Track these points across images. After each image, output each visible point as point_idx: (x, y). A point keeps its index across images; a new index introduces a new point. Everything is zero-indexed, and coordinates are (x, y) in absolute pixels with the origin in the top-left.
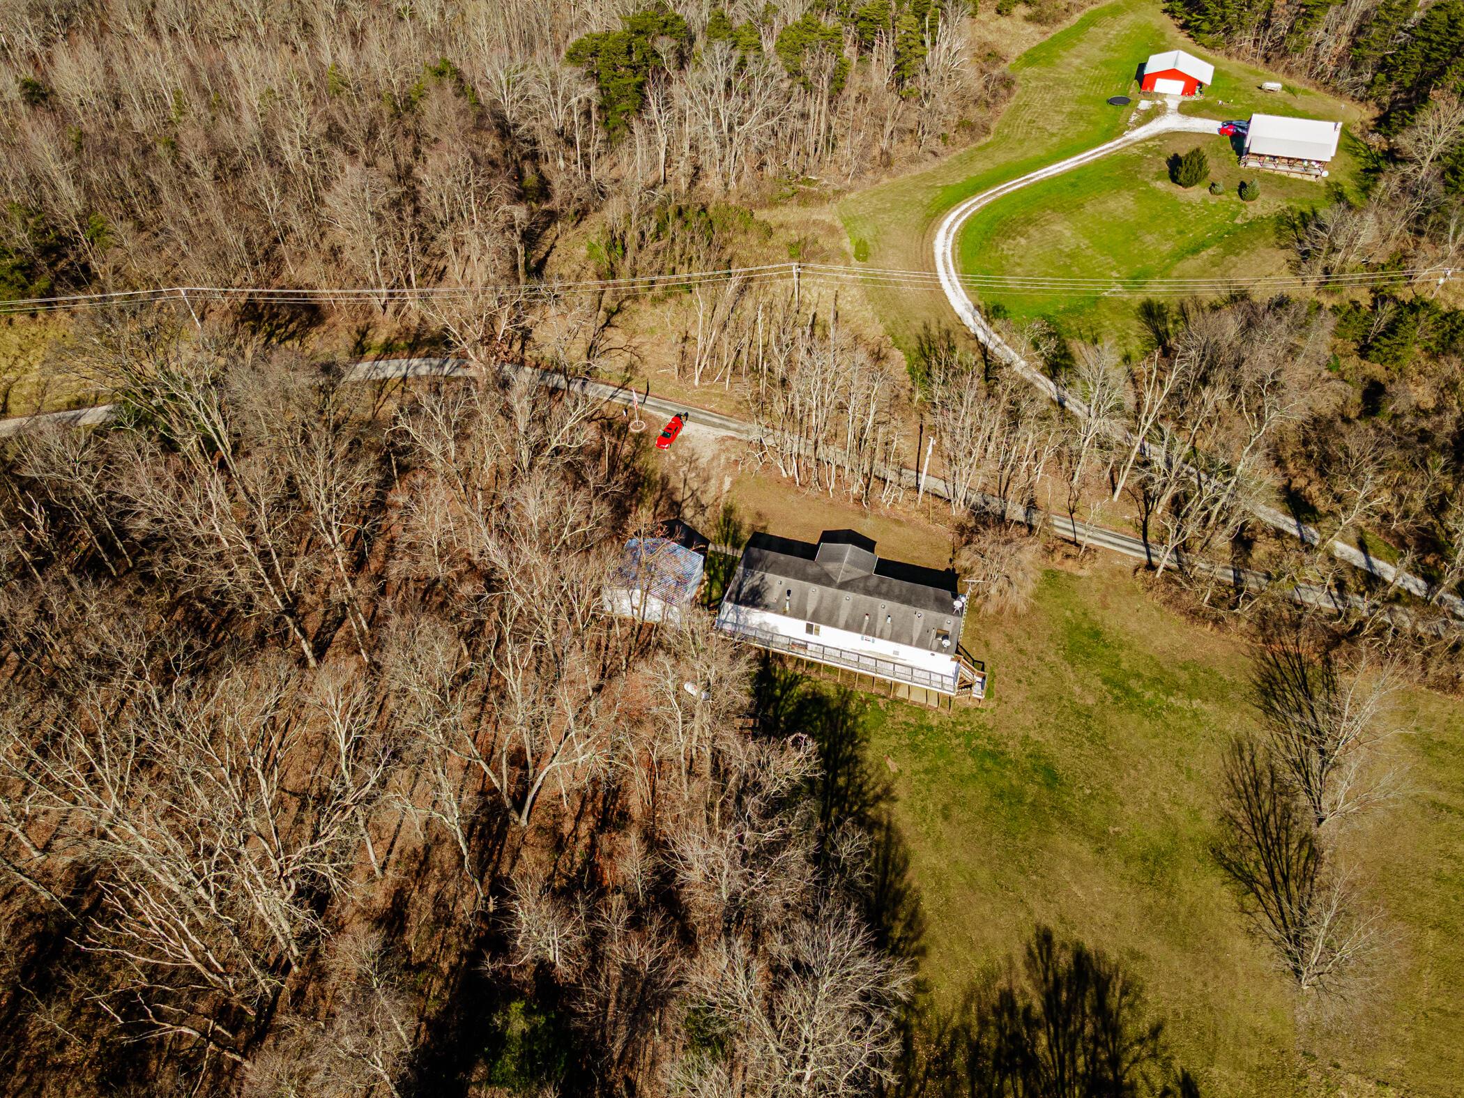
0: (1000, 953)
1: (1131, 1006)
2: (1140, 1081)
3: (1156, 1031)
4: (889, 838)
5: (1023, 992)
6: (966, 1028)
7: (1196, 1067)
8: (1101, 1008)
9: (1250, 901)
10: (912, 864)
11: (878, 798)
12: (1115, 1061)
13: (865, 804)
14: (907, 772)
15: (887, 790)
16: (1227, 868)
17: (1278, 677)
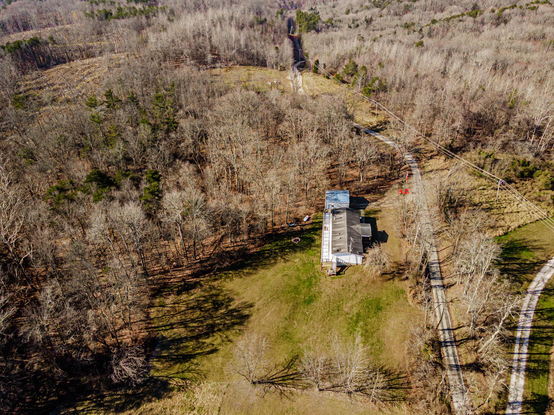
0: (244, 295)
1: (236, 333)
2: (215, 338)
3: (230, 341)
4: (273, 264)
5: (234, 303)
6: (222, 291)
7: (221, 353)
8: (234, 324)
9: (281, 368)
10: (266, 271)
11: (285, 259)
12: (219, 330)
13: (281, 257)
14: (296, 264)
15: (288, 261)
16: (292, 360)
17: (391, 377)
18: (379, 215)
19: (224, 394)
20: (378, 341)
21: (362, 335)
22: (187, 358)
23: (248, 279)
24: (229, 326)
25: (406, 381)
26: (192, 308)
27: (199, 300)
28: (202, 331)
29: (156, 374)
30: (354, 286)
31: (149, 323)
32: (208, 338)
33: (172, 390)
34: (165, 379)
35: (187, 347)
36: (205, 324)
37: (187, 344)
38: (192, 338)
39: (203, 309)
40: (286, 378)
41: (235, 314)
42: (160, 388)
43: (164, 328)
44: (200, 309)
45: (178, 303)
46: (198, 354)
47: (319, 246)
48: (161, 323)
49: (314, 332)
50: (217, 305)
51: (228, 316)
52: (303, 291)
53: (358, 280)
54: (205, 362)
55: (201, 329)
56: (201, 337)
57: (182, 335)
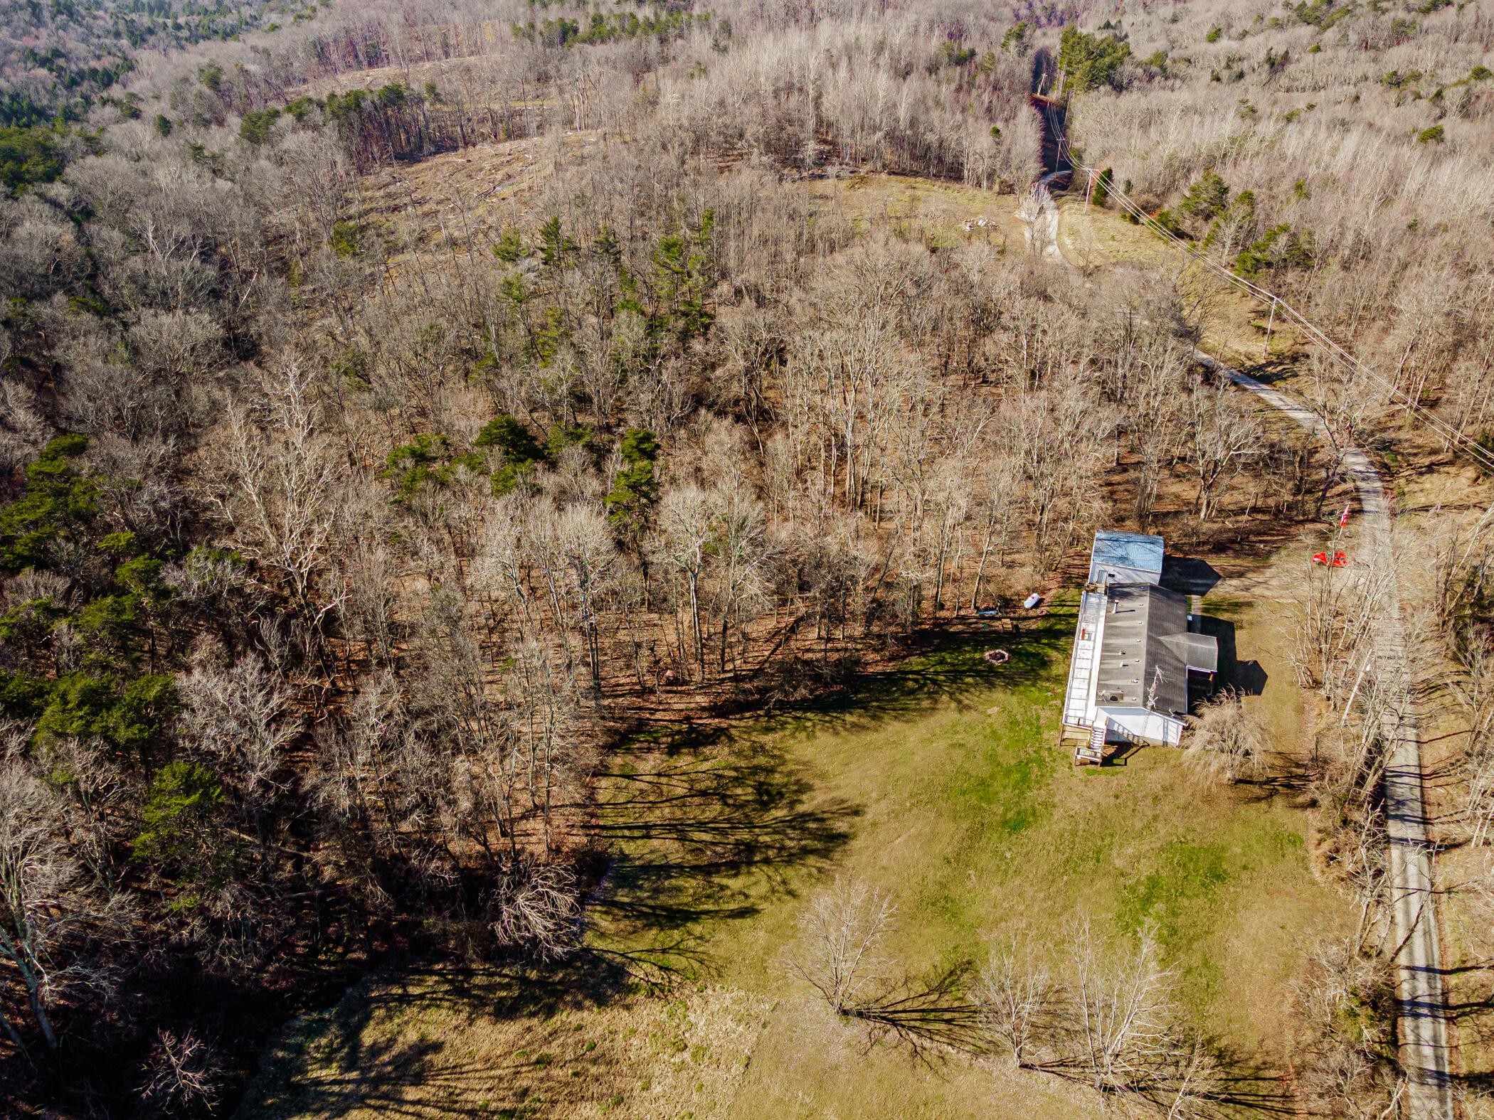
0: (841, 780)
1: (810, 875)
2: (753, 879)
3: (791, 893)
4: (926, 710)
5: (813, 799)
6: (784, 763)
7: (765, 920)
8: (806, 852)
9: (919, 988)
10: (906, 726)
11: (959, 702)
12: (767, 861)
13: (951, 694)
14: (989, 720)
15: (968, 707)
16: (952, 973)
17: (1236, 1071)
18: (1244, 617)
19: (764, 1026)
20: (1206, 963)
21: (1160, 939)
22: (677, 917)
23: (855, 740)
24: (791, 855)
25: (1280, 1092)
26: (703, 793)
27: (721, 776)
28: (721, 856)
29: (599, 944)
30: (1149, 801)
31: (592, 815)
32: (736, 875)
33: (633, 989)
34: (619, 959)
35: (679, 889)
36: (732, 839)
37: (680, 882)
38: (696, 870)
39: (730, 801)
40: (931, 1016)
41: (812, 825)
42: (604, 979)
43: (627, 833)
44: (723, 798)
45: (669, 776)
46: (707, 912)
47: (1062, 680)
48: (621, 820)
49: (1022, 908)
50: (767, 796)
51: (794, 828)
52: (1001, 795)
53: (1164, 788)
54: (722, 935)
55: (719, 849)
56: (718, 872)
57: (671, 857)
